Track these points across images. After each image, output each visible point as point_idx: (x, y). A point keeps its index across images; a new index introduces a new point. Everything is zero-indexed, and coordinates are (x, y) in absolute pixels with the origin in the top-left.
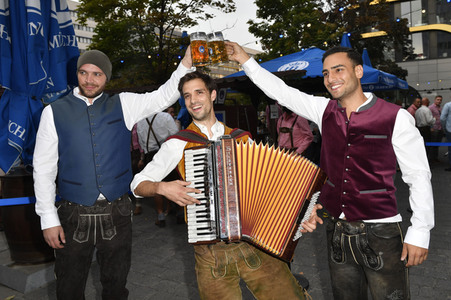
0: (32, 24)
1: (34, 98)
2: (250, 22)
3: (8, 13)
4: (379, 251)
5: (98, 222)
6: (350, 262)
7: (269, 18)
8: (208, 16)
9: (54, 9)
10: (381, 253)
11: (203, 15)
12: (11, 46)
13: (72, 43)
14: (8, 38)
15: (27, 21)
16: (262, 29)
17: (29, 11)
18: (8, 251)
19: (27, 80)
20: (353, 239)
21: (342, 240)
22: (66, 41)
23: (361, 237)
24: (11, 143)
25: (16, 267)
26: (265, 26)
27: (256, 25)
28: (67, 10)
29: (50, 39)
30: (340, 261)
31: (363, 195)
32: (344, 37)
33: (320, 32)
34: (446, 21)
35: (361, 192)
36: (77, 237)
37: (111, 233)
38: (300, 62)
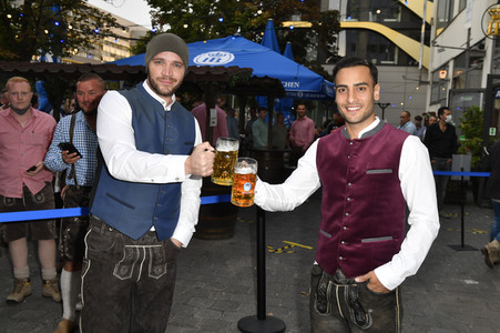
4: (368, 308)
5: (148, 255)
6: (336, 316)
10: (370, 311)
20: (341, 289)
21: (329, 289)
23: (351, 288)
32: (269, 26)
33: (238, 13)
34: (379, 20)
35: (363, 241)
36: (118, 272)
37: (160, 270)
38: (223, 53)
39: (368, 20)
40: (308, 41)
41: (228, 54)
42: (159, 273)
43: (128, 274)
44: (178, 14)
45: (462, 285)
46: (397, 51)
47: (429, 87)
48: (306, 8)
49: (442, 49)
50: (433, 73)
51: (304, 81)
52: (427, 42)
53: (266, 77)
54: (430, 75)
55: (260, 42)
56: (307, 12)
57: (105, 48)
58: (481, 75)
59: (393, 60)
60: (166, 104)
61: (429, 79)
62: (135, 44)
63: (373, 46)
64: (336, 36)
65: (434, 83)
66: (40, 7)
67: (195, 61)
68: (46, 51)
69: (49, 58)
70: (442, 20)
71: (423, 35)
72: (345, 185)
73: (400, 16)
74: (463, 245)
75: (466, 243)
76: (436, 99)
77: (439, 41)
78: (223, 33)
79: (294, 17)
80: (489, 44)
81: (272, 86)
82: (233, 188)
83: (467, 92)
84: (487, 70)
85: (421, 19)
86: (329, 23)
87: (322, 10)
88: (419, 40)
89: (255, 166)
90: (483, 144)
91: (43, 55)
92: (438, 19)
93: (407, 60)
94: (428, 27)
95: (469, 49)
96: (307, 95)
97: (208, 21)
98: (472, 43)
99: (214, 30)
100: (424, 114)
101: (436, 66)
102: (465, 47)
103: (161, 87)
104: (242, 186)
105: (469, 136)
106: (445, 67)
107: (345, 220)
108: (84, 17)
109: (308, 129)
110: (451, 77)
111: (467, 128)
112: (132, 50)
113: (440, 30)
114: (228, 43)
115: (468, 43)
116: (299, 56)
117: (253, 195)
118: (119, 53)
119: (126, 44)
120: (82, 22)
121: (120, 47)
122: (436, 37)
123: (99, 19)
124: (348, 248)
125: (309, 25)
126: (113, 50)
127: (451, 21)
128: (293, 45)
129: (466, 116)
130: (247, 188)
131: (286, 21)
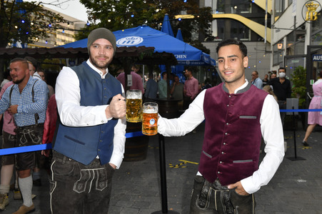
4: (236, 205)
5: (96, 175)
10: (237, 207)
20: (219, 193)
21: (210, 193)
30: (203, 207)
32: (166, 18)
33: (145, 11)
34: (238, 12)
35: (234, 162)
36: (76, 188)
37: (103, 185)
38: (136, 37)
39: (230, 13)
40: (192, 28)
41: (139, 38)
42: (102, 187)
43: (83, 189)
44: (105, 12)
45: (296, 183)
46: (250, 32)
47: (272, 55)
48: (190, 6)
49: (278, 30)
50: (274, 45)
51: (189, 54)
52: (269, 26)
53: (164, 52)
54: (272, 47)
55: (160, 30)
56: (190, 9)
57: (58, 36)
58: (304, 46)
59: (248, 38)
60: (102, 74)
61: (271, 50)
62: (77, 33)
63: (235, 29)
64: (210, 23)
65: (275, 52)
66: (11, 11)
67: (117, 43)
68: (16, 40)
69: (19, 45)
70: (278, 11)
71: (266, 22)
72: (224, 124)
73: (251, 9)
74: (296, 157)
75: (298, 155)
76: (276, 62)
77: (276, 25)
78: (136, 24)
79: (182, 12)
80: (308, 26)
81: (168, 58)
82: (143, 124)
83: (296, 57)
84: (307, 42)
85: (264, 11)
86: (205, 16)
87: (201, 7)
88: (264, 24)
89: (157, 107)
90: (307, 91)
91: (15, 43)
92: (275, 10)
93: (257, 38)
94: (269, 16)
95: (295, 30)
96: (193, 63)
97: (126, 16)
98: (297, 26)
99: (130, 23)
100: (269, 72)
101: (275, 41)
102: (293, 28)
103: (99, 63)
104: (148, 122)
105: (297, 86)
106: (281, 41)
107: (222, 147)
108: (41, 16)
109: (194, 85)
110: (285, 47)
111: (296, 81)
112: (76, 37)
113: (277, 18)
114: (138, 30)
115: (295, 26)
116: (186, 37)
117: (157, 127)
118: (68, 39)
119: (72, 33)
120: (41, 20)
121: (68, 35)
122: (275, 22)
123: (51, 17)
124: (224, 166)
125: (192, 17)
126: (63, 37)
127: (283, 11)
128: (182, 30)
129: (295, 73)
130: (152, 123)
131: (177, 15)
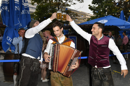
0: (16, 7)
1: (15, 29)
2: (89, 5)
3: (9, 3)
4: (106, 76)
7: (96, 4)
8: (74, 4)
9: (23, 2)
11: (73, 3)
12: (9, 13)
13: (28, 12)
14: (8, 11)
15: (15, 6)
16: (93, 8)
17: (15, 3)
18: (4, 77)
19: (14, 24)
22: (26, 12)
24: (7, 43)
25: (6, 82)
26: (94, 7)
27: (91, 6)
28: (27, 2)
29: (21, 11)
30: (96, 79)
31: (101, 61)
41: (106, 20)
53: (113, 26)
